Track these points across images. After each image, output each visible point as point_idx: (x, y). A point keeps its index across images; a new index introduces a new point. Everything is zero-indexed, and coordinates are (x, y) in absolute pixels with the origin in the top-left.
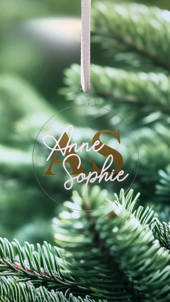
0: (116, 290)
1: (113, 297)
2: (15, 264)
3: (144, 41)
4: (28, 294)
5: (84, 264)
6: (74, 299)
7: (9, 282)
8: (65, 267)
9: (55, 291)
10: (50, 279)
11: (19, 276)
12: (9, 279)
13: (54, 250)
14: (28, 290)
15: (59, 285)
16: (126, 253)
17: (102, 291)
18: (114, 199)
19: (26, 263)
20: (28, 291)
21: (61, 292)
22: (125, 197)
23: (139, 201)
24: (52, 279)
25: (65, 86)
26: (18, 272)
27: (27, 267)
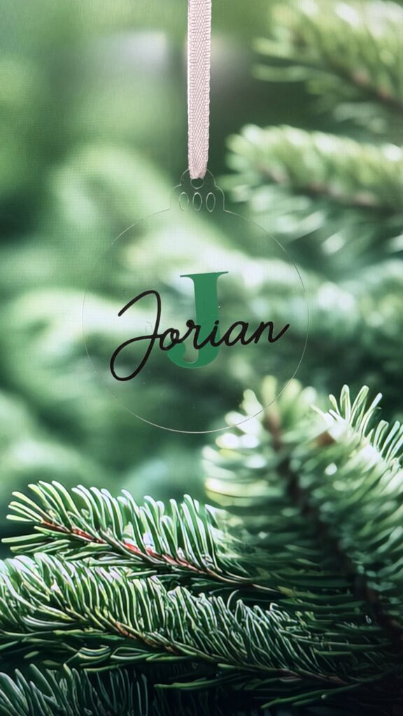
0: (331, 592)
1: (326, 605)
2: (124, 543)
4: (152, 603)
5: (266, 539)
6: (247, 612)
7: (113, 579)
8: (228, 546)
9: (207, 596)
10: (198, 572)
11: (133, 567)
12: (112, 572)
13: (204, 512)
14: (151, 594)
15: (216, 583)
16: (353, 517)
17: (302, 594)
18: (329, 407)
19: (147, 540)
20: (151, 597)
21: (220, 598)
22: (352, 403)
23: (379, 410)
24: (201, 572)
25: (231, 172)
26: (132, 559)
27: (150, 548)
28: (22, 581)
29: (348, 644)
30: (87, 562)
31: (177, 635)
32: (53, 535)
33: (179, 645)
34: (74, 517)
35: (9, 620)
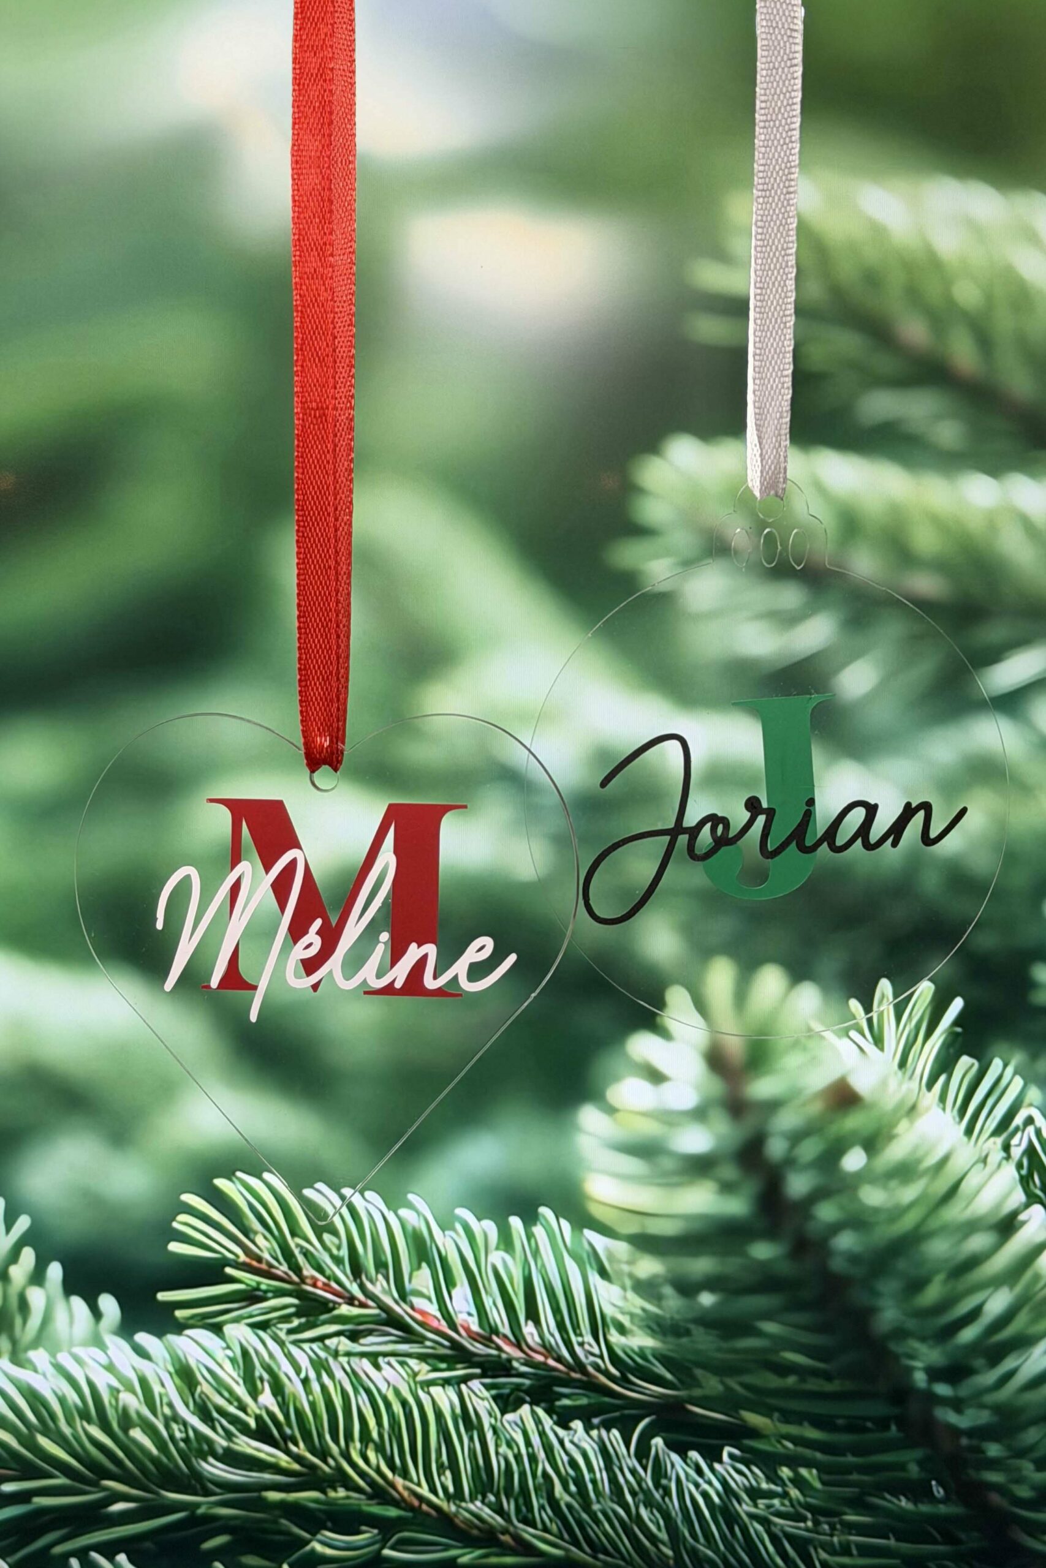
0: (854, 1426)
1: (844, 1455)
2: (412, 1307)
3: (984, 341)
4: (471, 1439)
5: (715, 1307)
6: (673, 1466)
7: (389, 1384)
8: (632, 1321)
9: (588, 1428)
10: (568, 1374)
11: (430, 1361)
12: (387, 1371)
13: (582, 1246)
14: (468, 1420)
15: (607, 1399)
16: (902, 1264)
17: (793, 1429)
18: (847, 1026)
19: (461, 1302)
20: (469, 1425)
21: (615, 1432)
22: (898, 1018)
23: (957, 1034)
24: (574, 1375)
25: (640, 531)
26: (428, 1343)
27: (466, 1321)
28: (198, 1383)
29: (892, 1542)
30: (333, 1347)
31: (524, 1509)
32: (263, 1287)
33: (528, 1533)
34: (307, 1250)
35: (171, 1466)
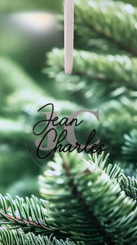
0: (91, 233)
1: (89, 238)
2: (8, 215)
3: (111, 30)
4: (19, 239)
5: (65, 212)
6: (57, 242)
7: (3, 229)
8: (49, 215)
9: (41, 236)
10: (37, 226)
11: (11, 225)
12: (3, 227)
13: (39, 202)
14: (19, 236)
15: (45, 230)
16: (99, 203)
17: (79, 234)
18: (88, 159)
19: (17, 213)
20: (19, 237)
21: (46, 236)
22: (98, 157)
23: (108, 160)
24: (39, 226)
25: (48, 66)
26: (11, 221)
27: (18, 217)
